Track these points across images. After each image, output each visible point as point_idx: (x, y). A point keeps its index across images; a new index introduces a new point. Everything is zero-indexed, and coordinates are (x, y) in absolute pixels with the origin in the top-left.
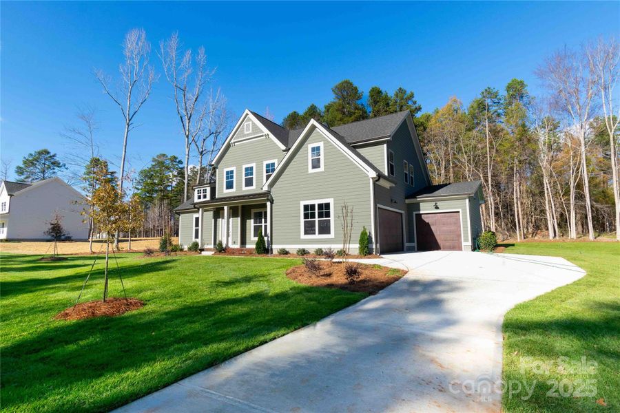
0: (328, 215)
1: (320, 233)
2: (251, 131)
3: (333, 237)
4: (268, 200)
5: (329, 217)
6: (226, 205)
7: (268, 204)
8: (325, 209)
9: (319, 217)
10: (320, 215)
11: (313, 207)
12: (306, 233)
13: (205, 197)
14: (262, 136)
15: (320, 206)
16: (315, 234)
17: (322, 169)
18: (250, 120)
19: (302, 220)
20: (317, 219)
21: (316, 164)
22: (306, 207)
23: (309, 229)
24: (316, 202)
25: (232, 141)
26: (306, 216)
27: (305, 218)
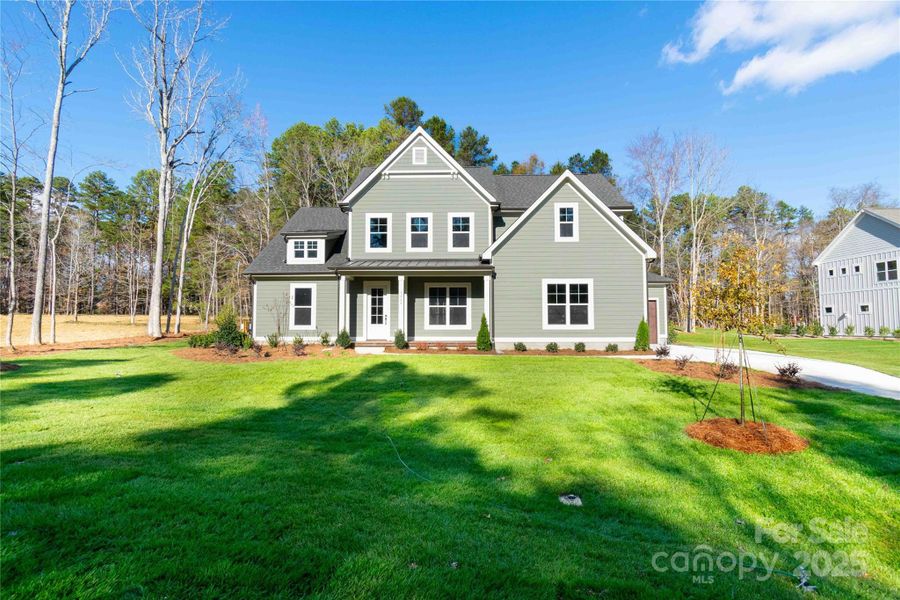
0: (585, 299)
1: (573, 321)
2: (425, 163)
3: (593, 328)
4: (487, 274)
5: (587, 302)
6: (402, 273)
7: (487, 279)
8: (580, 293)
9: (571, 302)
10: (573, 299)
11: (562, 288)
12: (551, 321)
13: (313, 254)
14: (449, 174)
15: (573, 288)
16: (564, 323)
17: (576, 237)
18: (423, 145)
19: (545, 304)
20: (568, 305)
21: (567, 231)
22: (551, 288)
23: (556, 316)
24: (568, 282)
25: (387, 171)
26: (551, 299)
27: (549, 302)
